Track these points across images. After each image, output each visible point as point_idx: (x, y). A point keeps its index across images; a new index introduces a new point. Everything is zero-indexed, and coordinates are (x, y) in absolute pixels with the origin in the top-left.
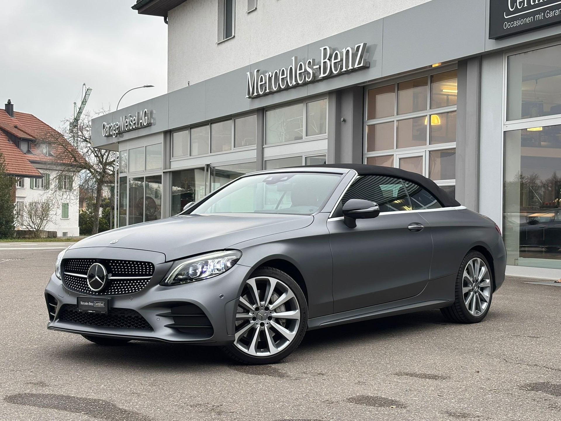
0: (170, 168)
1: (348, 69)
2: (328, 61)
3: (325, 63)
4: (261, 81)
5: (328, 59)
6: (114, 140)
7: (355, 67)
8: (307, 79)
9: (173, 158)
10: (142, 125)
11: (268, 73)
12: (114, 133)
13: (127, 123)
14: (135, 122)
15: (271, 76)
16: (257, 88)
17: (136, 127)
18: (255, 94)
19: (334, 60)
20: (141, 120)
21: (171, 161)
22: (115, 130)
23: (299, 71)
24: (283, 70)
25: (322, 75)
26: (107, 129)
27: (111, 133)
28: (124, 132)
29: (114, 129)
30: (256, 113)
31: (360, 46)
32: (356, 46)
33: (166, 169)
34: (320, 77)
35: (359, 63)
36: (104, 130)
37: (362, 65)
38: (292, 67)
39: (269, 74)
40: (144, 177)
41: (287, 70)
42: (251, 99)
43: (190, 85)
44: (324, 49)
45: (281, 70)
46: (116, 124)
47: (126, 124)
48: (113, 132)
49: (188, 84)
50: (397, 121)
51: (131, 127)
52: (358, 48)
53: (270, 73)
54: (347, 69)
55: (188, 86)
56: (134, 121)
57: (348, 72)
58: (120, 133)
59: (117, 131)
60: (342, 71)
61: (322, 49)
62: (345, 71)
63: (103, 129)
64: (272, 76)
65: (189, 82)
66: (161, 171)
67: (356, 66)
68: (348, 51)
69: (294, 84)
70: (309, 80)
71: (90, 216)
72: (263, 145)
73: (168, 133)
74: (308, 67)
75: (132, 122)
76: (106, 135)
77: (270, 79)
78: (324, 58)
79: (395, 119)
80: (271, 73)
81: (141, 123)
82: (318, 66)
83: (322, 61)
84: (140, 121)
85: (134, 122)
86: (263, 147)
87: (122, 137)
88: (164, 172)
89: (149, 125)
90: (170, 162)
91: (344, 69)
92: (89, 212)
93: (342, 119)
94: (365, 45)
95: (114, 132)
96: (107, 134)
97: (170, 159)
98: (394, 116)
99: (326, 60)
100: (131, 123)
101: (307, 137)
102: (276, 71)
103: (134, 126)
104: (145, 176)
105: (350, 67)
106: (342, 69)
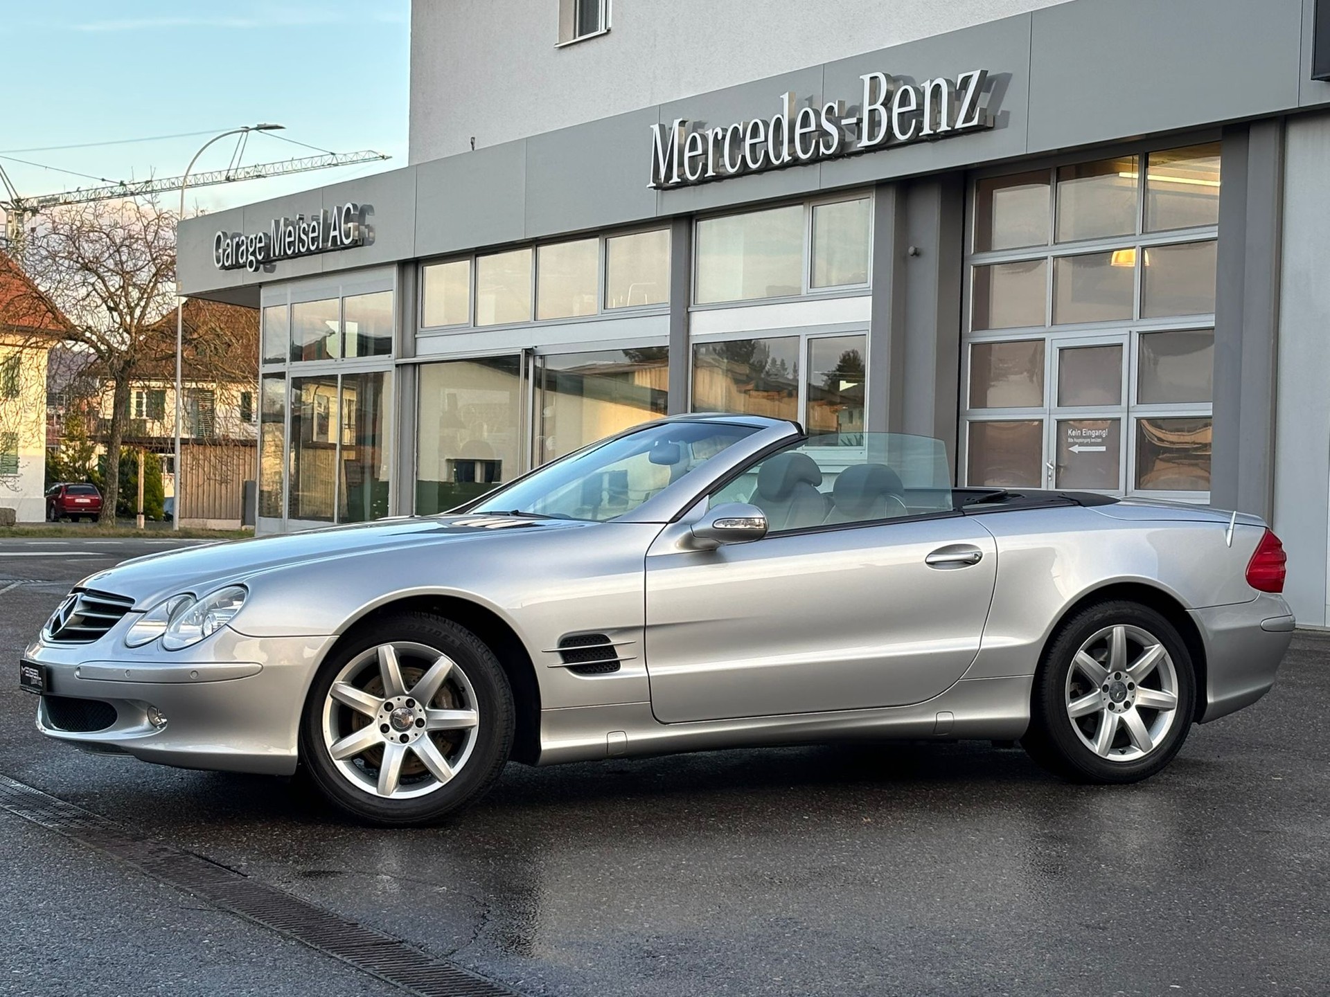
0: (415, 356)
1: (938, 131)
2: (883, 110)
3: (872, 112)
4: (693, 146)
5: (882, 104)
6: (247, 277)
7: (956, 127)
8: (822, 149)
9: (423, 330)
10: (339, 243)
11: (713, 130)
12: (251, 261)
13: (290, 236)
14: (315, 234)
15: (720, 137)
16: (681, 164)
17: (320, 247)
18: (675, 179)
19: (900, 106)
20: (335, 229)
21: (416, 336)
22: (253, 253)
23: (801, 128)
24: (756, 124)
25: (865, 142)
26: (229, 250)
27: (241, 261)
28: (280, 257)
29: (251, 250)
30: (671, 226)
31: (970, 77)
32: (961, 77)
33: (402, 358)
34: (859, 146)
35: (968, 118)
36: (221, 251)
37: (975, 122)
38: (781, 117)
39: (717, 133)
40: (337, 375)
41: (766, 124)
42: (659, 191)
43: (475, 149)
44: (872, 78)
45: (749, 123)
46: (256, 238)
47: (288, 240)
48: (247, 258)
49: (472, 143)
50: (1055, 257)
51: (303, 247)
52: (966, 81)
53: (719, 130)
54: (935, 131)
55: (471, 149)
56: (314, 231)
57: (934, 138)
58: (268, 262)
59: (260, 255)
60: (920, 134)
61: (866, 78)
62: (928, 135)
63: (217, 250)
64: (724, 137)
65: (474, 138)
66: (390, 362)
67: (959, 125)
68: (938, 86)
69: (785, 161)
70: (827, 152)
71: (70, 466)
72: (689, 306)
73: (411, 267)
74: (827, 119)
75: (307, 235)
76: (226, 264)
77: (718, 144)
78: (873, 100)
79: (1050, 254)
80: (722, 129)
81: (335, 237)
82: (854, 120)
83: (866, 108)
84: (332, 233)
85: (311, 235)
86: (690, 310)
87: (272, 270)
88: (397, 366)
89: (359, 243)
90: (416, 339)
91: (927, 130)
92: (68, 456)
93: (911, 250)
94: (984, 73)
95: (251, 258)
96: (227, 261)
97: (416, 333)
98: (1047, 245)
99: (878, 106)
100: (303, 237)
101: (813, 290)
102: (737, 125)
103: (313, 245)
104: (339, 373)
105: (944, 127)
106: (921, 129)
